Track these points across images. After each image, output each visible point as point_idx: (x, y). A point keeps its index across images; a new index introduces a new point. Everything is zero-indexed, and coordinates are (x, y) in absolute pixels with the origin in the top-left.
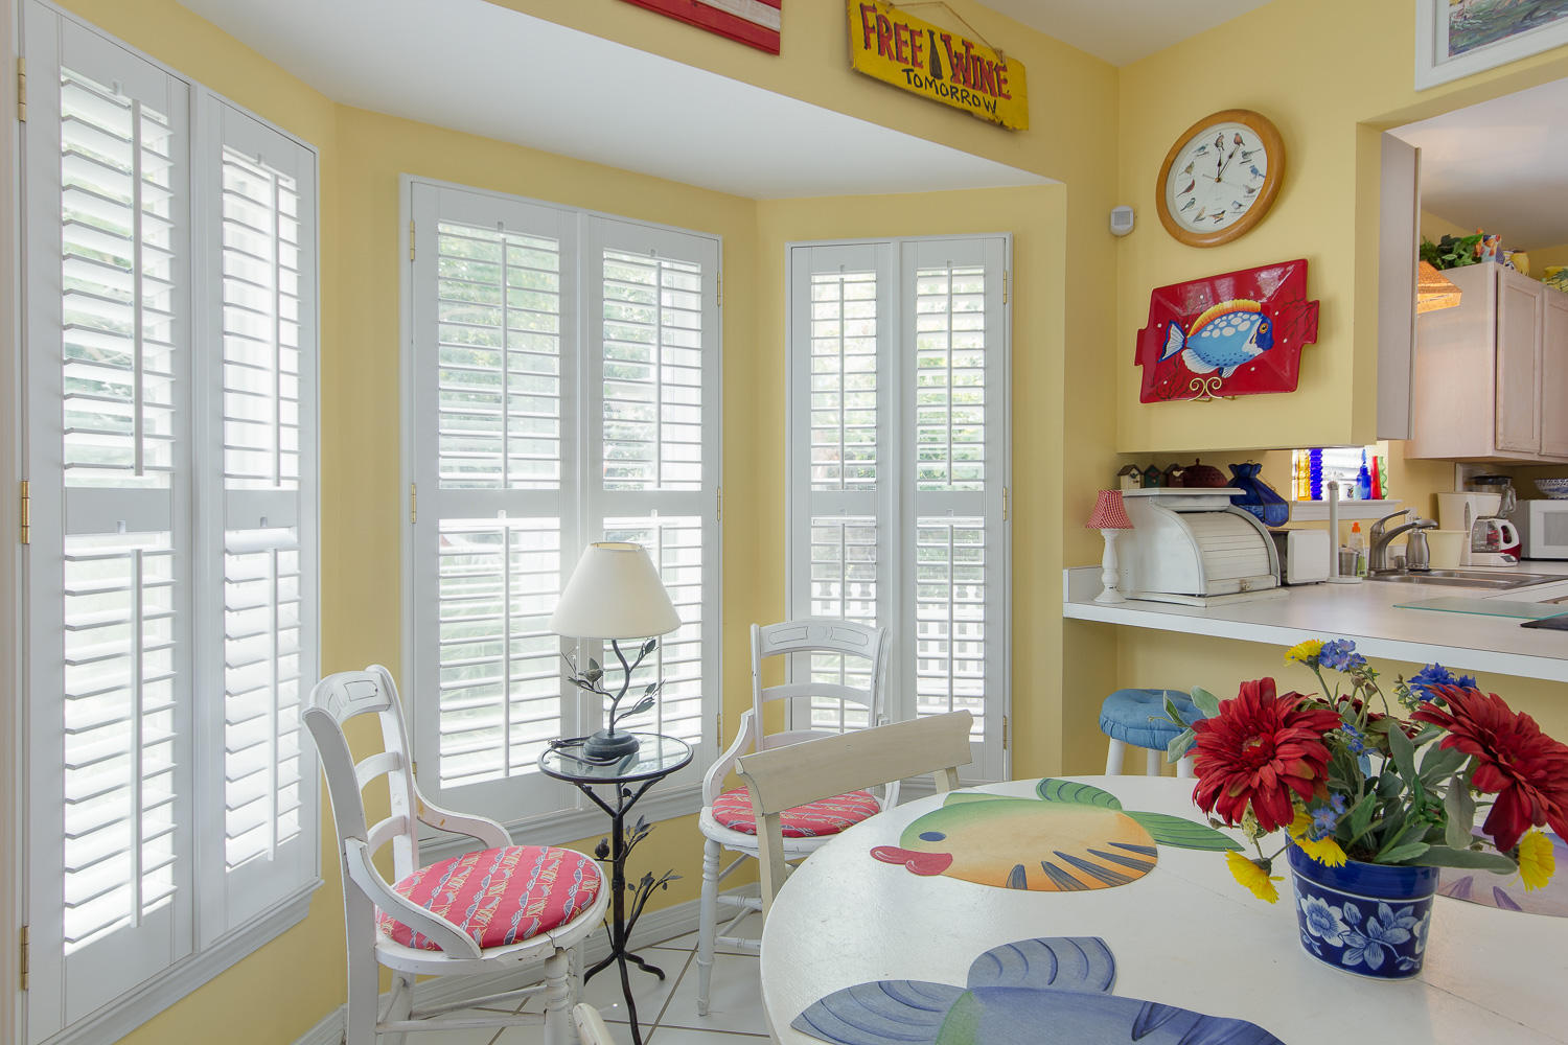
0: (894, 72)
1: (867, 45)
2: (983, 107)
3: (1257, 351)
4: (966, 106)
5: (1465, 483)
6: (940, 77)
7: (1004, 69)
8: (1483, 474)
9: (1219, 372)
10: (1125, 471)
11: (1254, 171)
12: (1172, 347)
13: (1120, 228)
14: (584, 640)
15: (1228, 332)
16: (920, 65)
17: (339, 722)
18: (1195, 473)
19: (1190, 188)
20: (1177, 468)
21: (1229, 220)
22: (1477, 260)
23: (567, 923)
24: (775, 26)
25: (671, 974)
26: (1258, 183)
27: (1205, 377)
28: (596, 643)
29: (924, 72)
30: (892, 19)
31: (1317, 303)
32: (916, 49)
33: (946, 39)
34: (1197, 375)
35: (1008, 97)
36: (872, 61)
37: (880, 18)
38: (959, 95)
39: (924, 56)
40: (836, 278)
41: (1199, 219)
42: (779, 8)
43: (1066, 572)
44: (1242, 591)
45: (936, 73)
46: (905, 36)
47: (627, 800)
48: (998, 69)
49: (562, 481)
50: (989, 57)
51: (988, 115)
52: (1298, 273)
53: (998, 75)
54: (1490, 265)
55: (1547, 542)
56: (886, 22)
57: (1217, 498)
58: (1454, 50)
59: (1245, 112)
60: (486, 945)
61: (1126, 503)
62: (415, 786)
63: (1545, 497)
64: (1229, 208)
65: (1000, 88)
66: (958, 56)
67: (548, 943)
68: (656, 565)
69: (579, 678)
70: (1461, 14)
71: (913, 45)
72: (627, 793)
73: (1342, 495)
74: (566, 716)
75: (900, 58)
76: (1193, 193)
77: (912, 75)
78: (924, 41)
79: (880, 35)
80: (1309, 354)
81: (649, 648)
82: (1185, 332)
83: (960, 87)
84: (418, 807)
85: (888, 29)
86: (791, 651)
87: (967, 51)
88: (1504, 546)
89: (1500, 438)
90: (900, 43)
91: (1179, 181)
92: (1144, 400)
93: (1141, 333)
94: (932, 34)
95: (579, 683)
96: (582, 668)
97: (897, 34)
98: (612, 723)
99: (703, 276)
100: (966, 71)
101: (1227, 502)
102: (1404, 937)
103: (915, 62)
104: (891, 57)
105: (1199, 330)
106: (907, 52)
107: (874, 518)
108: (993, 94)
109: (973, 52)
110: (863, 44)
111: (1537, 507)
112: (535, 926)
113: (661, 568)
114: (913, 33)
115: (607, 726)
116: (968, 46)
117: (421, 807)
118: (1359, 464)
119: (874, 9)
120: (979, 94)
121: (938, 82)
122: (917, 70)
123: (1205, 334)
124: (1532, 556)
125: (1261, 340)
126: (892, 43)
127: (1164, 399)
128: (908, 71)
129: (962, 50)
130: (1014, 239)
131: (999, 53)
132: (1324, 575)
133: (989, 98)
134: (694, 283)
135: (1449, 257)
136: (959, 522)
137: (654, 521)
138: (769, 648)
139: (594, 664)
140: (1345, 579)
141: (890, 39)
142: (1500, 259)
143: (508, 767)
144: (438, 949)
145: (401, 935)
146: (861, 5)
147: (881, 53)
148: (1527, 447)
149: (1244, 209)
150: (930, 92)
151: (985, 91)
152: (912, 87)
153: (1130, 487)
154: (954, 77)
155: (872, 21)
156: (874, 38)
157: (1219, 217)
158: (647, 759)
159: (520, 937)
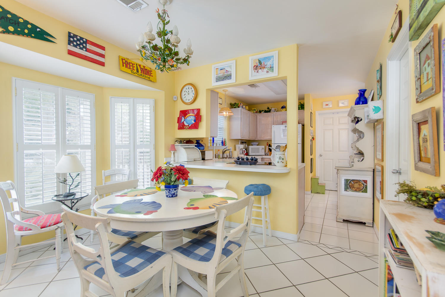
0: (129, 71)
1: (123, 66)
2: (147, 78)
3: (194, 122)
4: (144, 77)
5: (241, 143)
6: (138, 72)
7: (152, 71)
8: (243, 142)
9: (189, 125)
10: (176, 141)
11: (193, 94)
12: (183, 120)
13: (175, 100)
14: (62, 174)
15: (190, 119)
16: (134, 70)
17: (5, 190)
18: (189, 141)
19: (185, 95)
20: (185, 141)
21: (190, 101)
22: (239, 107)
23: (60, 223)
24: (104, 62)
25: (84, 239)
26: (194, 96)
27: (187, 126)
28: (65, 174)
29: (135, 71)
30: (128, 61)
31: (201, 116)
32: (133, 67)
33: (140, 66)
34: (186, 125)
35: (152, 76)
36: (124, 69)
37: (126, 61)
38: (142, 76)
39: (135, 68)
40: (121, 104)
41: (186, 100)
42: (104, 58)
43: (165, 158)
44: (195, 161)
45: (138, 71)
46: (131, 65)
47: (73, 204)
48: (150, 71)
49: (56, 143)
50: (148, 69)
51: (148, 79)
52: (199, 110)
53: (150, 72)
54: (240, 108)
55: (252, 153)
56: (127, 62)
57: (193, 146)
58: (216, 81)
59: (192, 84)
60: (42, 228)
61: (176, 147)
62: (20, 205)
63: (252, 145)
64: (190, 99)
65: (151, 75)
66: (142, 69)
67: (56, 226)
68: (80, 160)
69: (61, 181)
70: (217, 76)
71: (133, 66)
72: (73, 202)
73: (218, 145)
74: (58, 190)
75: (130, 68)
76: (185, 96)
77: (133, 72)
78: (135, 66)
79: (126, 64)
80: (200, 124)
81: (78, 175)
82: (184, 118)
83: (143, 74)
84: (21, 209)
85: (128, 63)
86: (112, 175)
87: (144, 68)
88: (244, 153)
89: (242, 136)
90: (130, 66)
91: (183, 93)
92: (178, 129)
93: (178, 118)
94: (137, 64)
95: (61, 182)
96: (62, 179)
97: (130, 64)
98: (70, 190)
99: (90, 102)
100: (144, 71)
101: (194, 146)
102: (173, 193)
103: (133, 69)
104: (128, 68)
105: (186, 118)
106: (131, 67)
107: (129, 150)
108: (149, 76)
109: (145, 68)
110: (122, 66)
111: (250, 147)
112: (53, 224)
113: (81, 160)
114: (133, 64)
115: (68, 190)
116: (144, 67)
117: (22, 209)
118: (222, 140)
119: (125, 59)
120: (146, 75)
121: (138, 73)
122: (134, 71)
123: (187, 119)
124: (250, 155)
125: (195, 121)
126: (128, 66)
127: (182, 129)
128: (132, 71)
129: (143, 68)
130: (155, 100)
131: (151, 68)
132: (212, 158)
133: (148, 76)
134: (88, 103)
135: (235, 106)
136: (145, 150)
137: (79, 150)
138: (106, 175)
139: (65, 179)
140: (216, 159)
141: (128, 65)
142: (242, 107)
143: (43, 201)
144: (31, 230)
145: (21, 229)
146: (122, 59)
147: (126, 67)
148: (246, 137)
149: (192, 99)
150: (137, 75)
151: (148, 75)
152: (133, 74)
153: (177, 144)
154: (141, 72)
155: (124, 61)
156: (125, 65)
157: (189, 100)
158: (78, 196)
159: (50, 226)
